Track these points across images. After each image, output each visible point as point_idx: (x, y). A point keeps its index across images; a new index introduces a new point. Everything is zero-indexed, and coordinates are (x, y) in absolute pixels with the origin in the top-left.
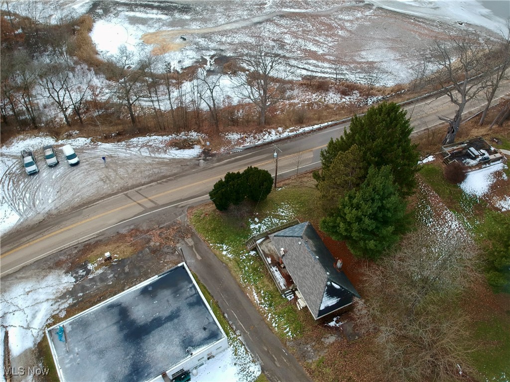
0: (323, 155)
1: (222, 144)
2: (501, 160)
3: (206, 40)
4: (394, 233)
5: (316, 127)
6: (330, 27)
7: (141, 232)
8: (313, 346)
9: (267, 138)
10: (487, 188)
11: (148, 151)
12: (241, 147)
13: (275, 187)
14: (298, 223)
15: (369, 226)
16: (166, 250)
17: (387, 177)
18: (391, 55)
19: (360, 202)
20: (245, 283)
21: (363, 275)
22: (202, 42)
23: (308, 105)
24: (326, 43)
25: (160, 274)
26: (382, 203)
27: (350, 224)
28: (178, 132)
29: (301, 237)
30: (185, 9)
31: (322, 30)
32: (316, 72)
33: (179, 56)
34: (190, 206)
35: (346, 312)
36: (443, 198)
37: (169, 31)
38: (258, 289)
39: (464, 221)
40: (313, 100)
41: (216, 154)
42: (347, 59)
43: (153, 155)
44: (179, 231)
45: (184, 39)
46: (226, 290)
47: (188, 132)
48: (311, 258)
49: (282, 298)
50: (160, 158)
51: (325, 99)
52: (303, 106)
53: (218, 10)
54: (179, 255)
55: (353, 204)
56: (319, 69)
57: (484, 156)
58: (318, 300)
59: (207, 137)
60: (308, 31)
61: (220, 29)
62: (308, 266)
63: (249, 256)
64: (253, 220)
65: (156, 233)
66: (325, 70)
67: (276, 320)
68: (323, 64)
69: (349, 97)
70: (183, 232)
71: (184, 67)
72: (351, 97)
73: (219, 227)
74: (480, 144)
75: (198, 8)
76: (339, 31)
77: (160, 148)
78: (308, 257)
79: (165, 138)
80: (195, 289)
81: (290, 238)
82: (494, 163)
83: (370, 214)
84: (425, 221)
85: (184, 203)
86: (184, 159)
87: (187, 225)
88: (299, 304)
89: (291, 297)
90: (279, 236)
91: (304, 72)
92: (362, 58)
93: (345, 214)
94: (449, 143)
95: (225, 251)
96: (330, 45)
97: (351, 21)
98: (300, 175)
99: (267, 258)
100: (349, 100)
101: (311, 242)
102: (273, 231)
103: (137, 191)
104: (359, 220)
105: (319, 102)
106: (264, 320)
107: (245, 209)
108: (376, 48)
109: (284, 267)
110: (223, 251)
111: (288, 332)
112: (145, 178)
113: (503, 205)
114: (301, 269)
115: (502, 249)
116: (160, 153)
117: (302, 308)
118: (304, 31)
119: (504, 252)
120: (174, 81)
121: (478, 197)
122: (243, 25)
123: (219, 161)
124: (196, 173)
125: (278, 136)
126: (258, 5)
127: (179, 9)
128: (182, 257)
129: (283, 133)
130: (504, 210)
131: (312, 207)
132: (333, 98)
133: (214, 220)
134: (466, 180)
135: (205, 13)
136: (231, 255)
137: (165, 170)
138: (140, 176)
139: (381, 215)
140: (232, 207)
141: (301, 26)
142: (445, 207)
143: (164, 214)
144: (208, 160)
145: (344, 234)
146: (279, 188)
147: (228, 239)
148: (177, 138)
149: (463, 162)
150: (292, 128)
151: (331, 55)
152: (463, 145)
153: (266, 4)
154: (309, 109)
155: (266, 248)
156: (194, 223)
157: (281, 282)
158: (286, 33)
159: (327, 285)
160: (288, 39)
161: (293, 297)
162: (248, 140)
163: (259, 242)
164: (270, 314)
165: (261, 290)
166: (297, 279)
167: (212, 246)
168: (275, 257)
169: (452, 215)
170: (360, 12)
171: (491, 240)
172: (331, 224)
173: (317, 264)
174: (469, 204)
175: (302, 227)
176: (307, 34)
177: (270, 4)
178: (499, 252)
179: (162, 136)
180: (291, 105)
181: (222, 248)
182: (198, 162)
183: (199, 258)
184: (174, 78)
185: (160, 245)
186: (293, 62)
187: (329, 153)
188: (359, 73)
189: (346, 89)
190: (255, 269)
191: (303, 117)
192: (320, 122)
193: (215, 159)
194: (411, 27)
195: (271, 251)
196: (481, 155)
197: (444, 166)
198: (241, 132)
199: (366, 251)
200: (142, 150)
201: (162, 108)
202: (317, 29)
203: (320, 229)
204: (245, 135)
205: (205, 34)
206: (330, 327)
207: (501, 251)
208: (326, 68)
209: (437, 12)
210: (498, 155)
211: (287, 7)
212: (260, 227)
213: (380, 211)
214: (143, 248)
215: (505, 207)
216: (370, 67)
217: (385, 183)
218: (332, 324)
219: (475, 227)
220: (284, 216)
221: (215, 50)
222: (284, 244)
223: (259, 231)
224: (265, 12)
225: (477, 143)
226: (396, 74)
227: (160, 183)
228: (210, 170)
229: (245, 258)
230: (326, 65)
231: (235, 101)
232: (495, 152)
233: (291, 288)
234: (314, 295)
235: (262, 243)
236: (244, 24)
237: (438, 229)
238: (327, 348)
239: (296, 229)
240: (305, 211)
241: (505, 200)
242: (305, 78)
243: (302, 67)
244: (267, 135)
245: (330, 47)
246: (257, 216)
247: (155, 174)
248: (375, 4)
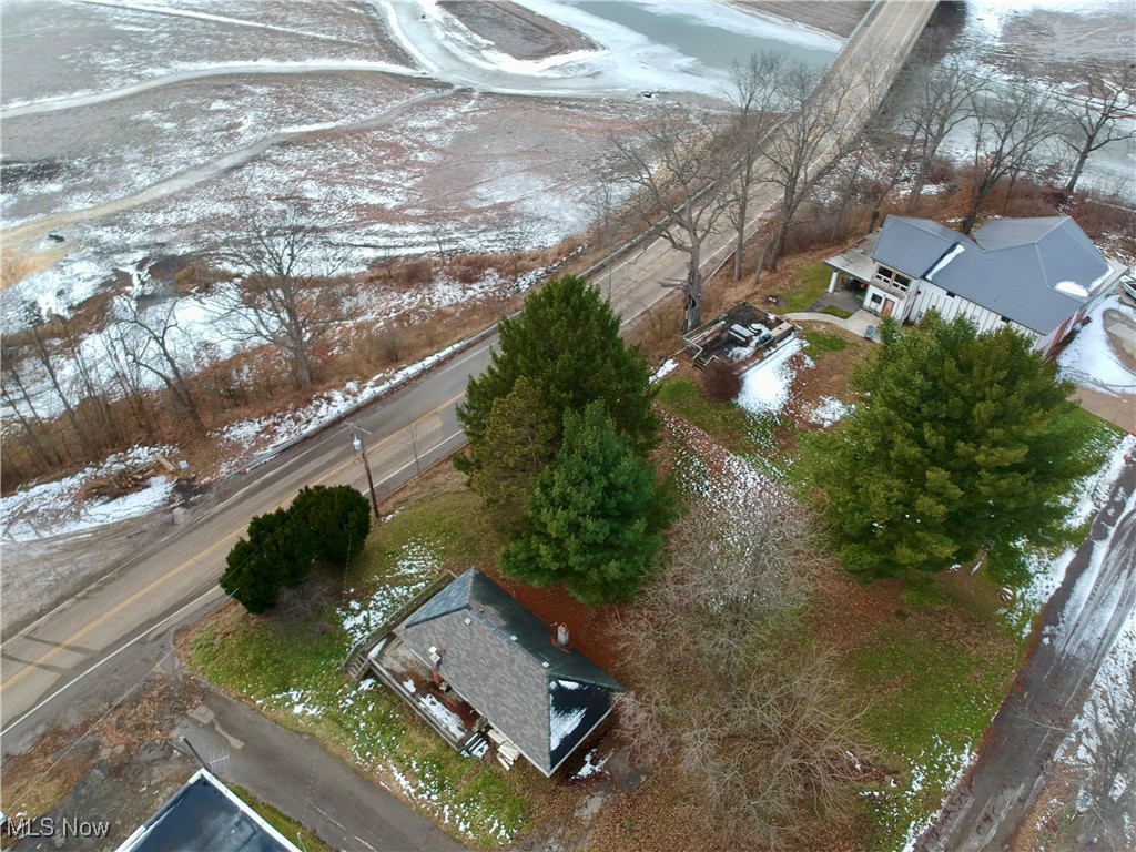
0: (462, 415)
1: (218, 456)
2: (793, 334)
3: (116, 228)
4: (650, 531)
5: (429, 361)
6: (397, 150)
7: (68, 735)
8: (561, 837)
9: (327, 413)
10: (785, 392)
11: (30, 528)
12: (269, 450)
13: (378, 516)
14: (451, 579)
15: (597, 534)
16: (146, 756)
17: (601, 424)
18: (537, 183)
19: (565, 490)
20: (368, 760)
21: (616, 639)
22: (107, 235)
23: (399, 319)
24: (398, 182)
25: (148, 822)
26: (608, 478)
27: (559, 542)
28: (97, 457)
29: (468, 607)
30: (46, 170)
31: (382, 158)
32: (394, 247)
33: (55, 280)
34: (179, 627)
35: (605, 733)
36: (715, 434)
37: (14, 229)
38: (402, 761)
39: (765, 467)
40: (407, 308)
41: (210, 483)
42: (452, 208)
43: (46, 534)
44: (169, 699)
45: (60, 239)
46: (327, 796)
47: (124, 451)
48: (502, 646)
49: (463, 759)
50: (68, 536)
51: (430, 299)
52: (388, 324)
53: (128, 156)
54: (184, 757)
55: (553, 499)
56: (399, 241)
57: (762, 335)
58: (541, 731)
59: (176, 451)
60: (352, 166)
61: (144, 197)
62: (500, 665)
63: (359, 695)
64: (346, 608)
65: (109, 723)
66: (414, 240)
67: (463, 816)
68: (406, 229)
69: (479, 284)
70: (179, 698)
71: (76, 303)
72: (483, 284)
73: (269, 653)
74: (747, 314)
75: (76, 163)
76: (419, 154)
77: (60, 512)
78: (493, 645)
79: (68, 482)
80: (250, 821)
81: (443, 618)
82: (782, 343)
83: (593, 508)
84: (698, 489)
85: (161, 626)
86: (131, 520)
87: (185, 676)
88: (503, 756)
89: (481, 750)
90: (417, 623)
91: (370, 254)
92: (482, 200)
93: (545, 525)
94: (693, 327)
95: (298, 703)
96: (407, 185)
97: (437, 130)
98: (425, 474)
99: (405, 683)
100: (480, 291)
101: (491, 609)
102: (402, 617)
103: (27, 637)
104: (575, 527)
105: (421, 307)
106: (435, 826)
107: (320, 590)
108: (503, 175)
109: (449, 689)
110: (292, 706)
111: (498, 831)
112: (40, 596)
113: (823, 416)
114: (487, 676)
115: (848, 497)
116: (63, 523)
117: (512, 763)
118: (342, 168)
119: (853, 501)
120: (57, 342)
121: (775, 414)
122: (199, 180)
123: (222, 497)
124: (174, 542)
125: (351, 402)
126: (222, 130)
127: (30, 173)
128: (192, 759)
129: (360, 391)
130: (827, 424)
131: (472, 533)
132: (446, 294)
133: (249, 640)
134: (744, 389)
135: (97, 170)
136: (315, 710)
137: (87, 562)
138: (24, 595)
139: (612, 503)
140: (286, 595)
141: (333, 158)
142: (724, 450)
143: (116, 671)
144: (194, 504)
145: (555, 566)
146: (387, 515)
147: (298, 675)
148: (99, 474)
149: (729, 356)
150: (377, 377)
151: (415, 207)
152: (718, 325)
153: (240, 124)
154: (402, 327)
155: (394, 662)
156: (200, 667)
157: (450, 723)
158: (305, 179)
159: (551, 692)
160: (312, 190)
161: (486, 747)
162: (282, 429)
163: (373, 653)
164: (447, 807)
165: (410, 762)
166: (485, 704)
167: (262, 706)
168: (422, 674)
169: (740, 462)
170: (450, 109)
171: (822, 487)
172: (522, 556)
173: (516, 653)
174: (764, 432)
175: (464, 583)
176: (353, 173)
177: (250, 123)
178: (844, 505)
179: (59, 479)
180: (359, 327)
181: (289, 699)
182: (169, 516)
183: (237, 744)
184: (53, 335)
185: (128, 751)
186: (338, 237)
187: (475, 408)
188: (484, 231)
189: (470, 267)
190: (383, 721)
191: (394, 347)
192: (435, 349)
193: (211, 496)
194: (558, 120)
195: (408, 664)
196: (756, 335)
197: (697, 373)
198: (259, 416)
199: (606, 587)
200: (14, 529)
201: (43, 414)
202: (370, 158)
203: (503, 574)
204: (271, 421)
205: (109, 216)
206: (582, 780)
207: (848, 502)
208: (413, 235)
209: (598, 82)
210: (785, 326)
211: (291, 123)
212: (367, 620)
213: (610, 497)
214: (85, 772)
215: (826, 417)
216: (503, 216)
217: (602, 436)
218: (586, 771)
219: (788, 473)
220: (416, 574)
221: (146, 247)
222: (433, 637)
223: (368, 628)
224: (242, 142)
225: (741, 314)
226: (557, 217)
227: (84, 598)
228: (206, 526)
229: (350, 702)
230: (411, 228)
231: (226, 350)
232: (779, 322)
233: (476, 729)
234: (532, 725)
235: (381, 653)
236: (201, 176)
237: (726, 497)
238: (590, 828)
239: (452, 594)
240: (459, 548)
241: (824, 405)
242: (374, 264)
243: (362, 243)
244: (325, 405)
245: (410, 189)
246: (354, 597)
247: (65, 579)
248: (475, 87)
